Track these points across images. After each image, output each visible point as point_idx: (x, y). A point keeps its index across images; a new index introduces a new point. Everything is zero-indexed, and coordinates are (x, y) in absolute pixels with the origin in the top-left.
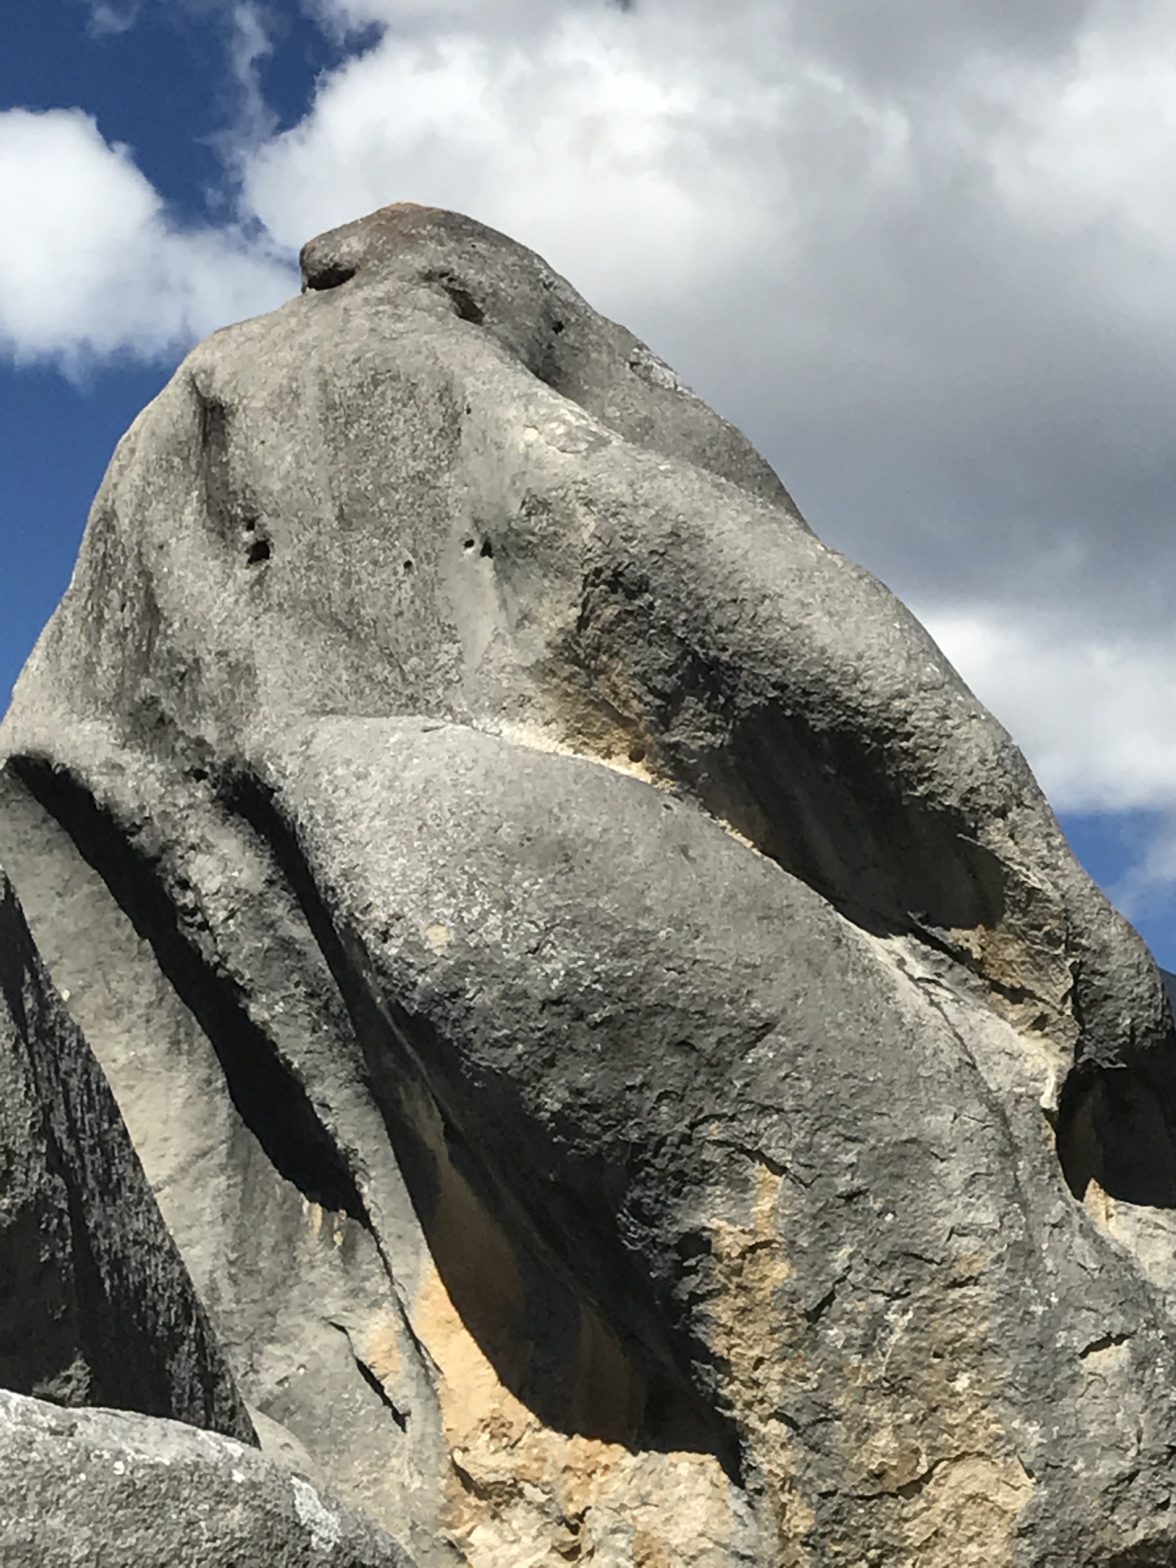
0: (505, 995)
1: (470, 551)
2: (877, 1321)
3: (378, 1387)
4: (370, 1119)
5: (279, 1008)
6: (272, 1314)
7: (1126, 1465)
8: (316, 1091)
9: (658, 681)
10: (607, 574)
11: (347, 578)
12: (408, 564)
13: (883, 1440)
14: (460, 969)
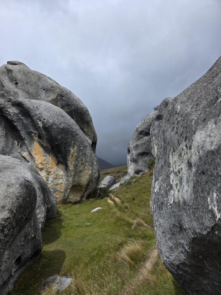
0: (57, 127)
1: (42, 89)
2: (82, 159)
3: (25, 159)
4: (27, 135)
5: (18, 124)
6: (11, 151)
7: (96, 171)
8: (21, 132)
9: (63, 105)
10: (60, 95)
11: (28, 88)
12: (34, 89)
13: (81, 168)
14: (53, 124)
